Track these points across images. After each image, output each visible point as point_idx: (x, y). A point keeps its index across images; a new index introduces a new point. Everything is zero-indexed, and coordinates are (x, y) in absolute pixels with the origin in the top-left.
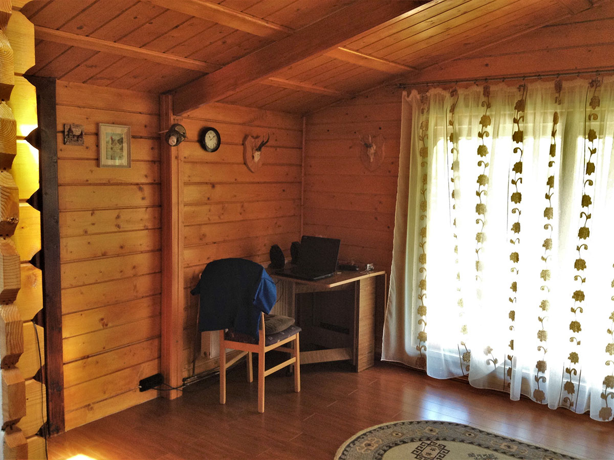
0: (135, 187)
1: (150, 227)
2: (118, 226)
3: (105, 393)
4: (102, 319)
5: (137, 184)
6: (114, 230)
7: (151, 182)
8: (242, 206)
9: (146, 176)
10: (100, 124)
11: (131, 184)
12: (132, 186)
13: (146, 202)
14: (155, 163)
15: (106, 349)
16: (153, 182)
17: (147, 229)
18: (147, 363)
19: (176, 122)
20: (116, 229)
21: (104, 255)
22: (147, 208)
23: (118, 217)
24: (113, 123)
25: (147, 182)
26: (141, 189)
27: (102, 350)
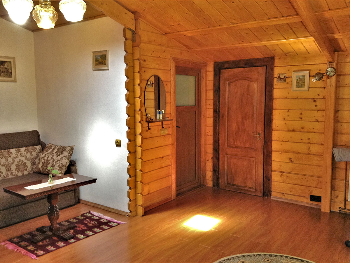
2: (301, 118)
3: (291, 192)
4: (291, 159)
5: (313, 99)
6: (299, 120)
9: (318, 95)
10: (293, 72)
12: (310, 100)
15: (292, 172)
16: (323, 98)
21: (293, 130)
22: (318, 110)
23: (301, 114)
25: (319, 98)
26: (315, 101)
27: (290, 172)
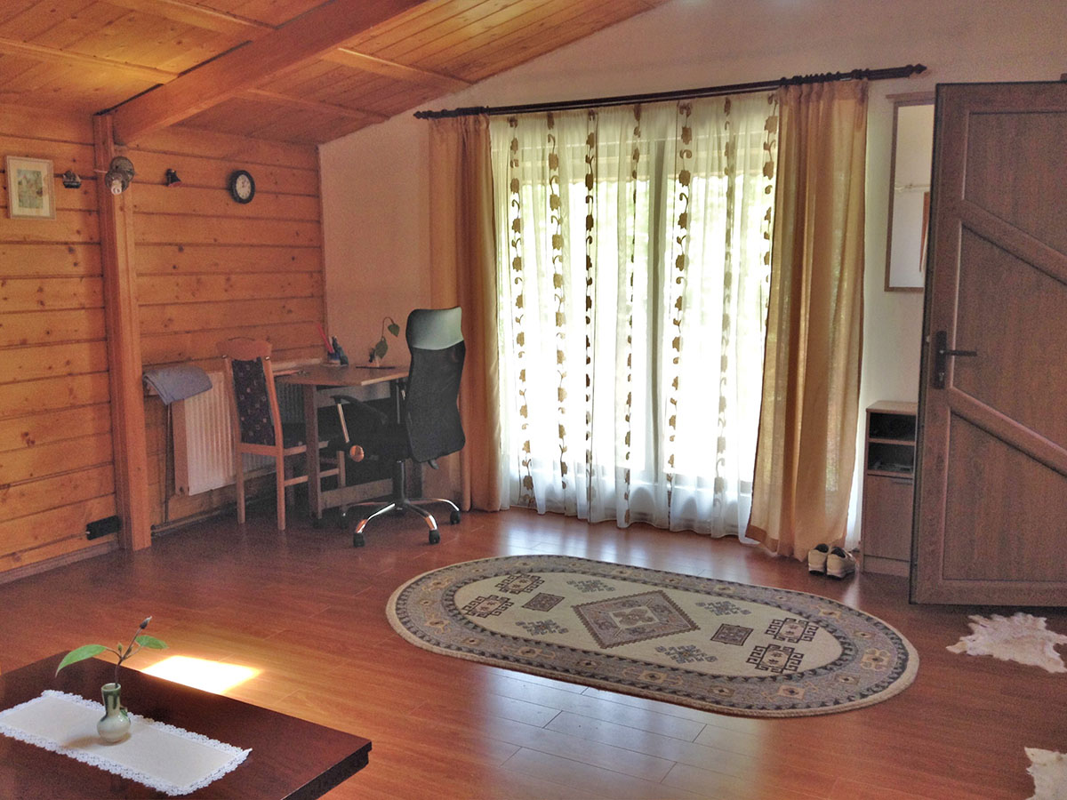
0: (63, 247)
1: (87, 306)
2: (42, 303)
3: (36, 538)
4: (26, 434)
5: (66, 243)
6: (36, 309)
7: (85, 240)
8: (228, 280)
9: (78, 232)
10: (8, 157)
11: (57, 243)
12: (59, 247)
13: (81, 270)
14: (90, 214)
15: (34, 476)
16: (88, 240)
17: (83, 308)
18: (97, 500)
19: (119, 154)
20: (40, 307)
21: (24, 343)
22: (82, 277)
23: (41, 290)
24: (27, 156)
25: (81, 240)
26: (71, 251)
27: (28, 477)
